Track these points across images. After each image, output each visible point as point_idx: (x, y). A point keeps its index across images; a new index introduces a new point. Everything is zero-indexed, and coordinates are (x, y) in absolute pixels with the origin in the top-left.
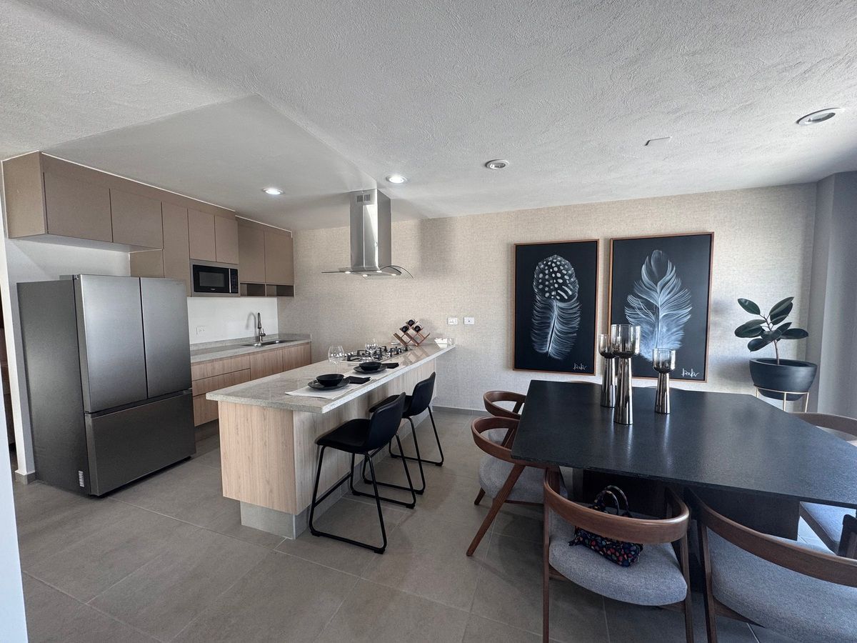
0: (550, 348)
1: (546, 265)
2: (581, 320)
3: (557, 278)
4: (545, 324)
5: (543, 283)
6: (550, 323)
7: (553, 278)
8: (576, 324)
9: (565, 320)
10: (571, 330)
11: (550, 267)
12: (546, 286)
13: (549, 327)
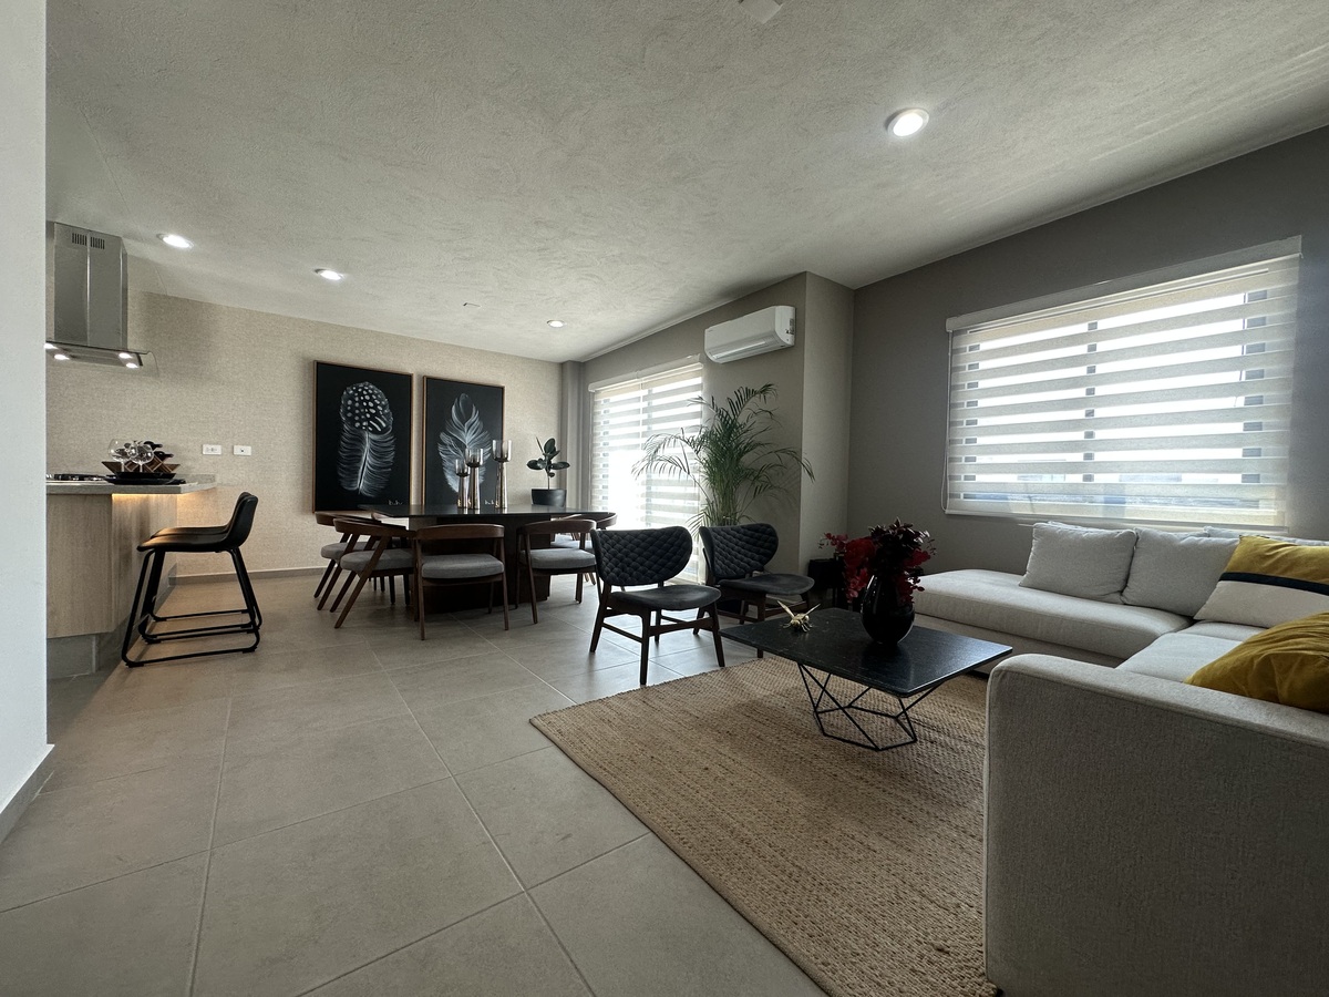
0: (361, 484)
1: (356, 391)
2: (395, 455)
3: (368, 407)
4: (355, 458)
5: (352, 411)
6: (361, 457)
7: (365, 407)
8: (390, 458)
9: (378, 453)
10: (386, 465)
11: (361, 394)
12: (355, 415)
13: (360, 460)
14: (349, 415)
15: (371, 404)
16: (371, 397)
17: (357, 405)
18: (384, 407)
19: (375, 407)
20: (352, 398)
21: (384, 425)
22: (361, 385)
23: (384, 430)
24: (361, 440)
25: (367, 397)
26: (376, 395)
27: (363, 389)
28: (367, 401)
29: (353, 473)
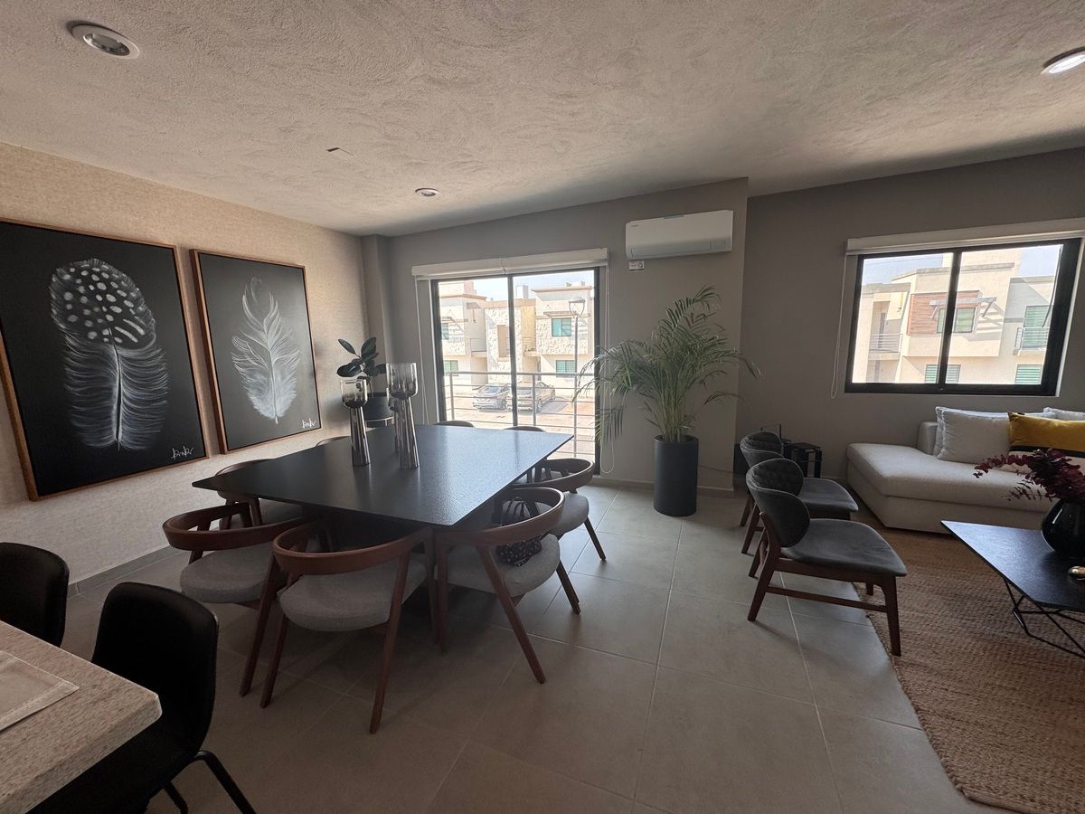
0: (120, 433)
1: (78, 275)
3: (108, 304)
4: (100, 392)
5: (77, 312)
6: (110, 389)
7: (100, 304)
8: (162, 384)
9: (139, 376)
10: (155, 397)
11: (87, 281)
12: (83, 318)
13: (110, 395)
14: (73, 318)
15: (111, 298)
16: (109, 286)
17: (84, 300)
18: (136, 302)
19: (120, 302)
20: (71, 287)
21: (141, 332)
22: (86, 265)
23: (143, 341)
24: (105, 360)
25: (102, 286)
26: (118, 282)
27: (91, 272)
28: (103, 293)
29: (103, 418)
